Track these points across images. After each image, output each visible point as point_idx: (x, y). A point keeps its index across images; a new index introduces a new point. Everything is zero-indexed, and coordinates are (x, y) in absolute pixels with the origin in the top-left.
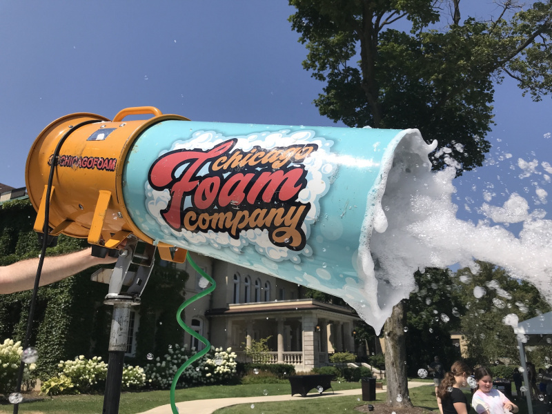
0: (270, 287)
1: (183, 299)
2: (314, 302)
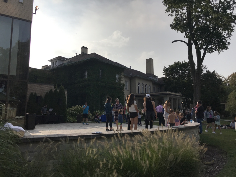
1: (124, 93)
2: (168, 92)
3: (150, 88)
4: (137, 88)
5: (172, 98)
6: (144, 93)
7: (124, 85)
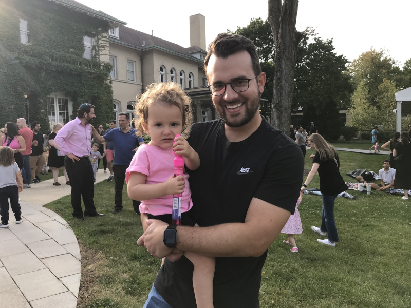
0: (193, 77)
4: (157, 78)
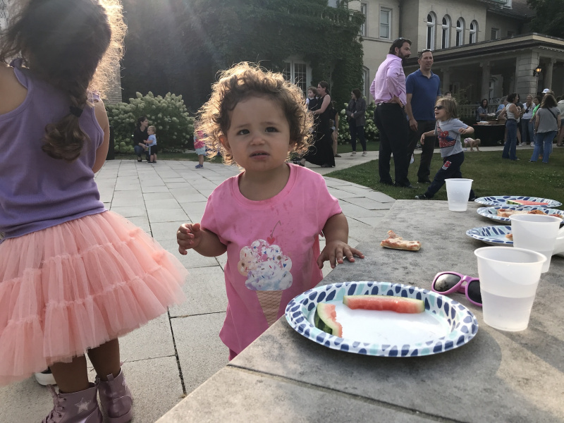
1: (360, 46)
2: (536, 37)
3: (474, 30)
4: (422, 31)
5: (550, 59)
6: (450, 48)
7: (360, 18)
